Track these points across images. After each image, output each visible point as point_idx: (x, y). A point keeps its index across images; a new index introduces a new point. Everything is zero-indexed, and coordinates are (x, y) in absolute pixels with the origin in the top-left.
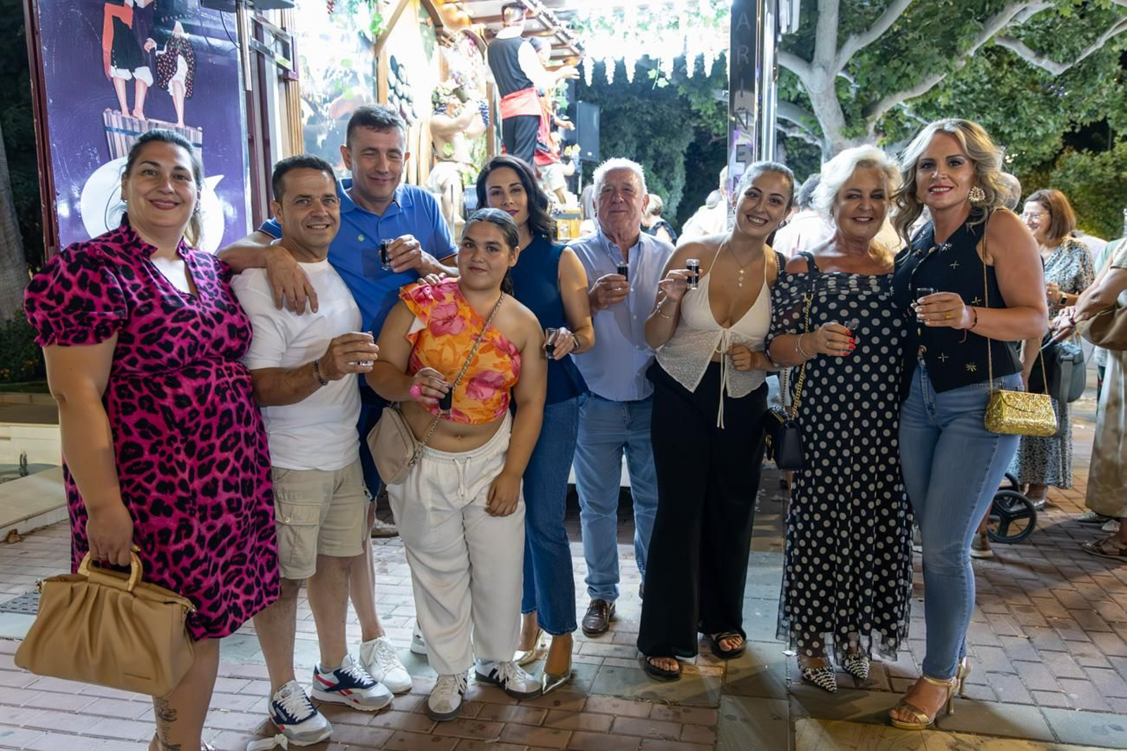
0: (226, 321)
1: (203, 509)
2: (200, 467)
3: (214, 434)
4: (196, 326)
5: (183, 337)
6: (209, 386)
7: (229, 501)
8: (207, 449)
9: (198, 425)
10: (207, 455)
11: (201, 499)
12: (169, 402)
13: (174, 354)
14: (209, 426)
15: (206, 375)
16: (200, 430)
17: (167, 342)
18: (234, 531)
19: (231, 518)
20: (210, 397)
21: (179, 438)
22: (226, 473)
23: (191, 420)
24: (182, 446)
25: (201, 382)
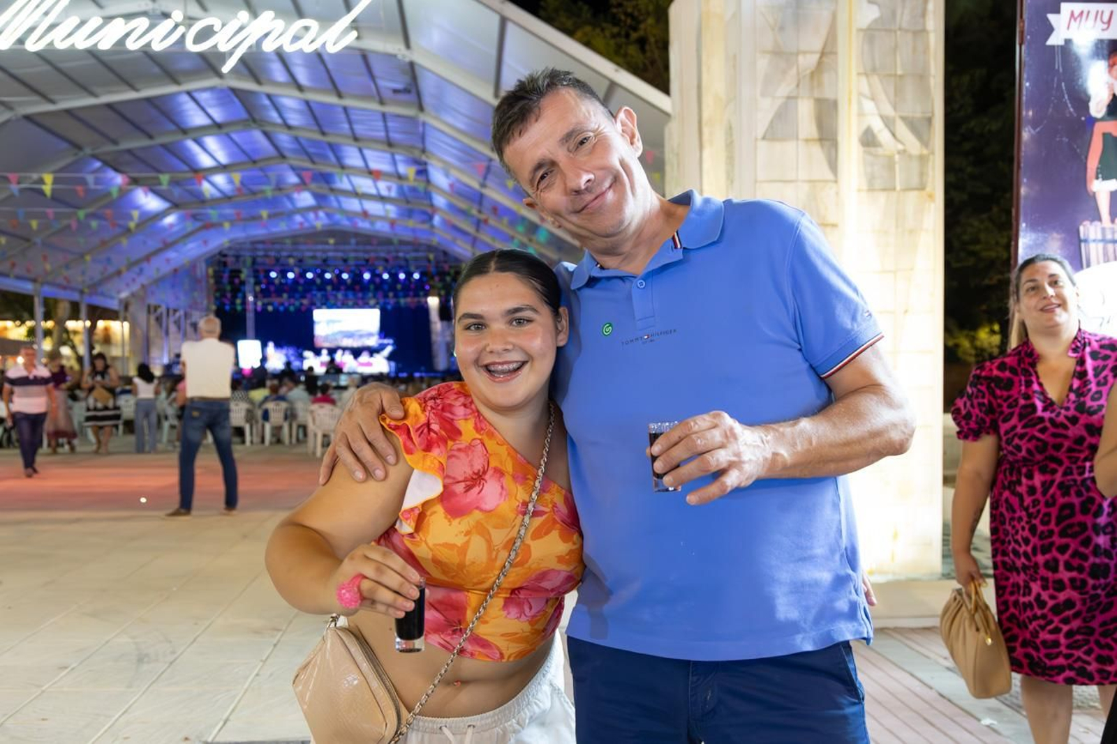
0: (1081, 421)
1: (1044, 579)
2: (1042, 546)
3: (1053, 522)
4: (1043, 430)
5: (1029, 440)
6: (1053, 482)
7: (1072, 580)
8: (1047, 533)
9: (1039, 511)
10: (1047, 537)
11: (1043, 572)
12: (1022, 489)
13: (1024, 453)
14: (1048, 515)
15: (1054, 472)
16: (1041, 516)
17: (1017, 445)
18: (1078, 606)
19: (1074, 595)
20: (1052, 491)
21: (1025, 519)
22: (1067, 556)
23: (1034, 507)
24: (1027, 527)
25: (1048, 477)
